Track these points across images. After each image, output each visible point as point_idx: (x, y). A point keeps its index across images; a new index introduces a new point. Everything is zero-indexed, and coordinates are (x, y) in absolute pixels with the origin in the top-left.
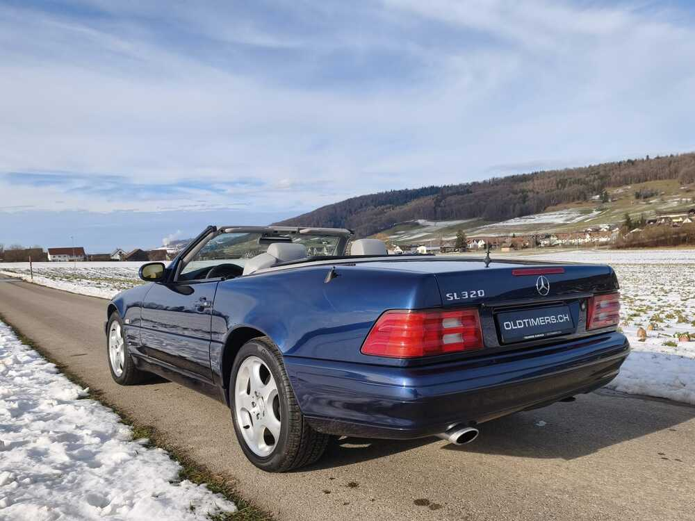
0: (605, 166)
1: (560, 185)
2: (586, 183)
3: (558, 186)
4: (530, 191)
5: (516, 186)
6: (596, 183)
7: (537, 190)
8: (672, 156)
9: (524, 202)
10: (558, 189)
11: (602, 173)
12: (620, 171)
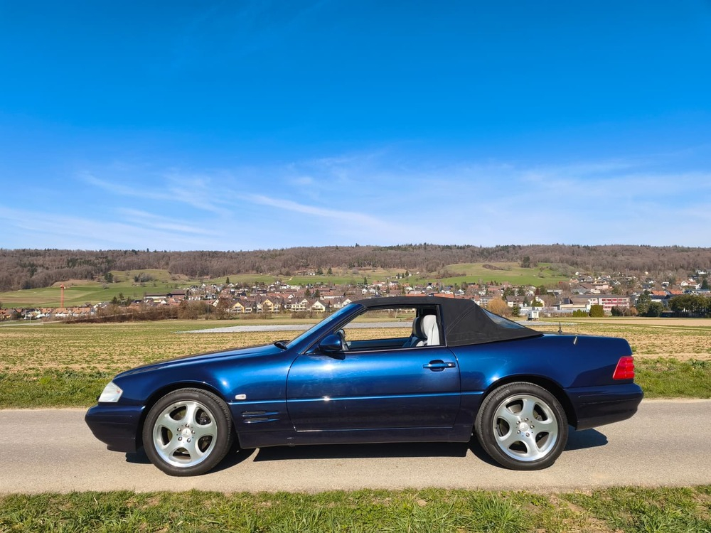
0: (113, 252)
1: (70, 264)
2: (95, 265)
3: (68, 264)
4: (40, 266)
5: (26, 259)
6: (103, 266)
7: (47, 266)
8: (165, 251)
9: (32, 275)
10: (68, 266)
11: (110, 258)
12: (125, 258)
